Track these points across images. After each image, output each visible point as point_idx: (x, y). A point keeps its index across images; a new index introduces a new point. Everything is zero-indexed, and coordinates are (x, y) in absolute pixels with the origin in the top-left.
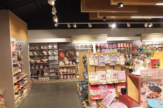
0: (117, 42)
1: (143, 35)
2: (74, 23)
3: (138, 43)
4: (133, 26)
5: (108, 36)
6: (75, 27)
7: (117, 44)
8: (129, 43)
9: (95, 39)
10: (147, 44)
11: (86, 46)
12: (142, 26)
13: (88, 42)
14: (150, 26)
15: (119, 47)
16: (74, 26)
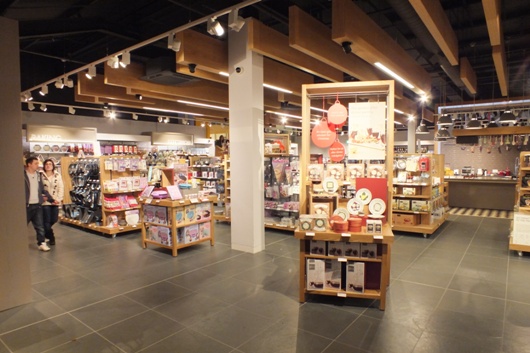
0: (112, 144)
1: (155, 134)
2: (43, 104)
3: (147, 146)
4: (141, 118)
5: (99, 132)
6: (45, 110)
7: (112, 146)
8: (133, 146)
9: (74, 134)
10: (159, 148)
11: (56, 148)
12: (155, 120)
13: (60, 140)
14: (166, 121)
15: (116, 151)
16: (41, 108)
